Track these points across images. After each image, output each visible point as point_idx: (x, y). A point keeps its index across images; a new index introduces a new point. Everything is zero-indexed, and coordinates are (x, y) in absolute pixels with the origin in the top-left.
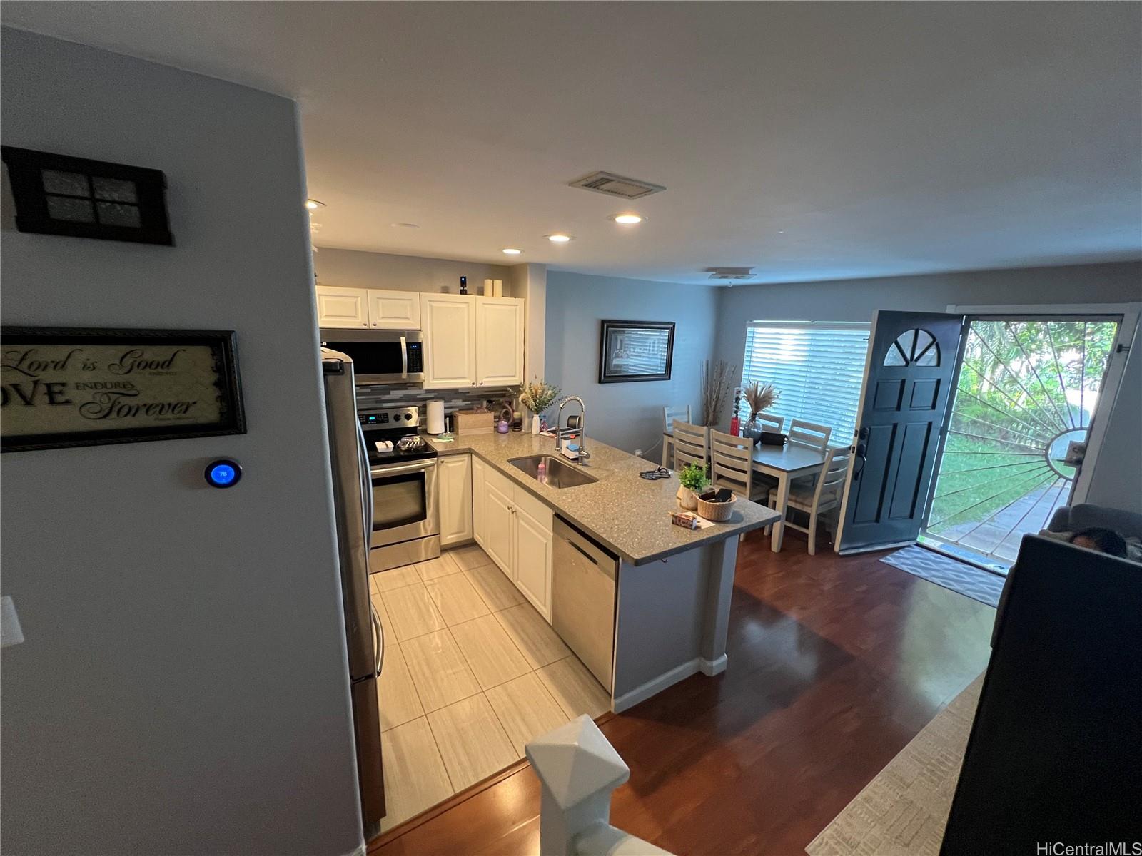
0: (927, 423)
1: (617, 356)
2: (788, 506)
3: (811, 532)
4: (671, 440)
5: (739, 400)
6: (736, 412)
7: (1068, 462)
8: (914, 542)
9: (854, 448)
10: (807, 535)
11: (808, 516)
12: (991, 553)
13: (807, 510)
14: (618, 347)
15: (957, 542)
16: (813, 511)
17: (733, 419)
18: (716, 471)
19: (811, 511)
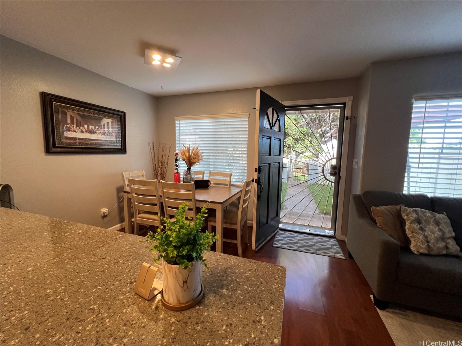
0: (278, 163)
1: (69, 130)
2: (224, 227)
3: (239, 242)
4: (129, 196)
5: (178, 160)
6: (177, 169)
7: (331, 174)
8: (279, 229)
9: (256, 180)
10: (236, 244)
11: (235, 231)
12: (308, 225)
13: (234, 227)
14: (69, 121)
15: (294, 223)
16: (238, 227)
17: (175, 174)
18: (168, 213)
19: (237, 227)
